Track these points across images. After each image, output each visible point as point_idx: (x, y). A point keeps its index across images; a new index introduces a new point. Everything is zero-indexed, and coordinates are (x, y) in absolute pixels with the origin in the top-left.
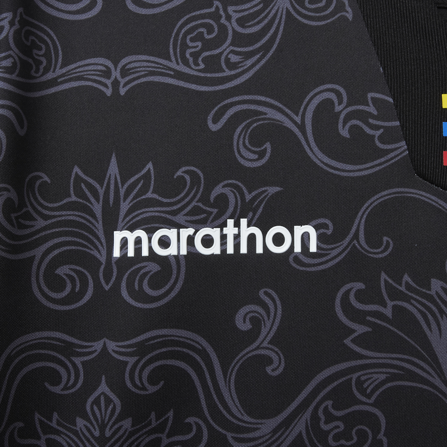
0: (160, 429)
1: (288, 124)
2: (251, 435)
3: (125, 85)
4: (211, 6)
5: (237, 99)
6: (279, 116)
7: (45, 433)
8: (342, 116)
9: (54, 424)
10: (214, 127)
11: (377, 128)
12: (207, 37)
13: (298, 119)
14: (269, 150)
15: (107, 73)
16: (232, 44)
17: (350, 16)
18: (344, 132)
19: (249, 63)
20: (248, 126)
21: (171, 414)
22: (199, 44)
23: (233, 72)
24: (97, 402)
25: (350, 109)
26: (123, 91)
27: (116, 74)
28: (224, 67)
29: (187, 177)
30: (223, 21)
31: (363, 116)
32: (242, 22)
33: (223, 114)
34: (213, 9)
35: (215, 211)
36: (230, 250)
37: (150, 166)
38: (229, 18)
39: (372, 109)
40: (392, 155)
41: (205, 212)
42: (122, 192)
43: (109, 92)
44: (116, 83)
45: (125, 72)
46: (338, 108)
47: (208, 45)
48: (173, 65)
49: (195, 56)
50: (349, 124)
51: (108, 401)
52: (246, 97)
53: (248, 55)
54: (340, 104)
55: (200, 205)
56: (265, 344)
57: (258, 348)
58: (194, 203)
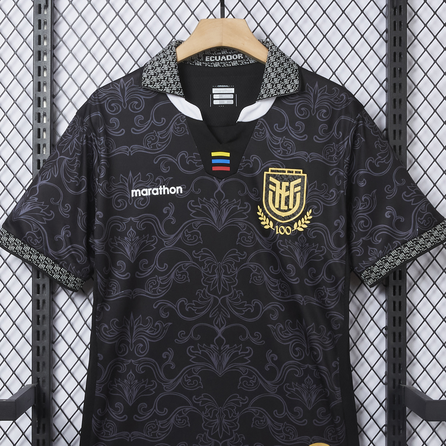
0: (146, 239)
1: (174, 161)
2: (168, 239)
3: (132, 153)
4: (153, 132)
5: (161, 155)
6: (171, 160)
7: (117, 241)
8: (187, 159)
9: (119, 239)
10: (155, 163)
11: (196, 162)
12: (152, 140)
13: (176, 160)
14: (169, 168)
15: (127, 150)
16: (159, 141)
17: (188, 134)
18: (188, 163)
19: (163, 146)
20: (164, 162)
21: (148, 235)
22: (150, 142)
23: (160, 149)
24: (130, 233)
25: (189, 157)
26: (132, 154)
27: (130, 150)
28: (157, 147)
29: (149, 176)
30: (156, 135)
31: (192, 159)
32: (161, 136)
33: (157, 160)
34: (153, 133)
35: (157, 184)
36: (161, 194)
37: (140, 173)
38: (158, 135)
39: (194, 157)
40: (199, 168)
41: (154, 184)
42: (133, 180)
43: (128, 155)
44: (130, 153)
45: (132, 149)
46: (186, 157)
47: (153, 142)
48: (144, 147)
49: (150, 145)
50: (189, 161)
51: (133, 232)
52: (163, 155)
53: (163, 144)
54: (186, 156)
55: (153, 182)
56: (171, 216)
57: (169, 217)
58: (151, 182)
